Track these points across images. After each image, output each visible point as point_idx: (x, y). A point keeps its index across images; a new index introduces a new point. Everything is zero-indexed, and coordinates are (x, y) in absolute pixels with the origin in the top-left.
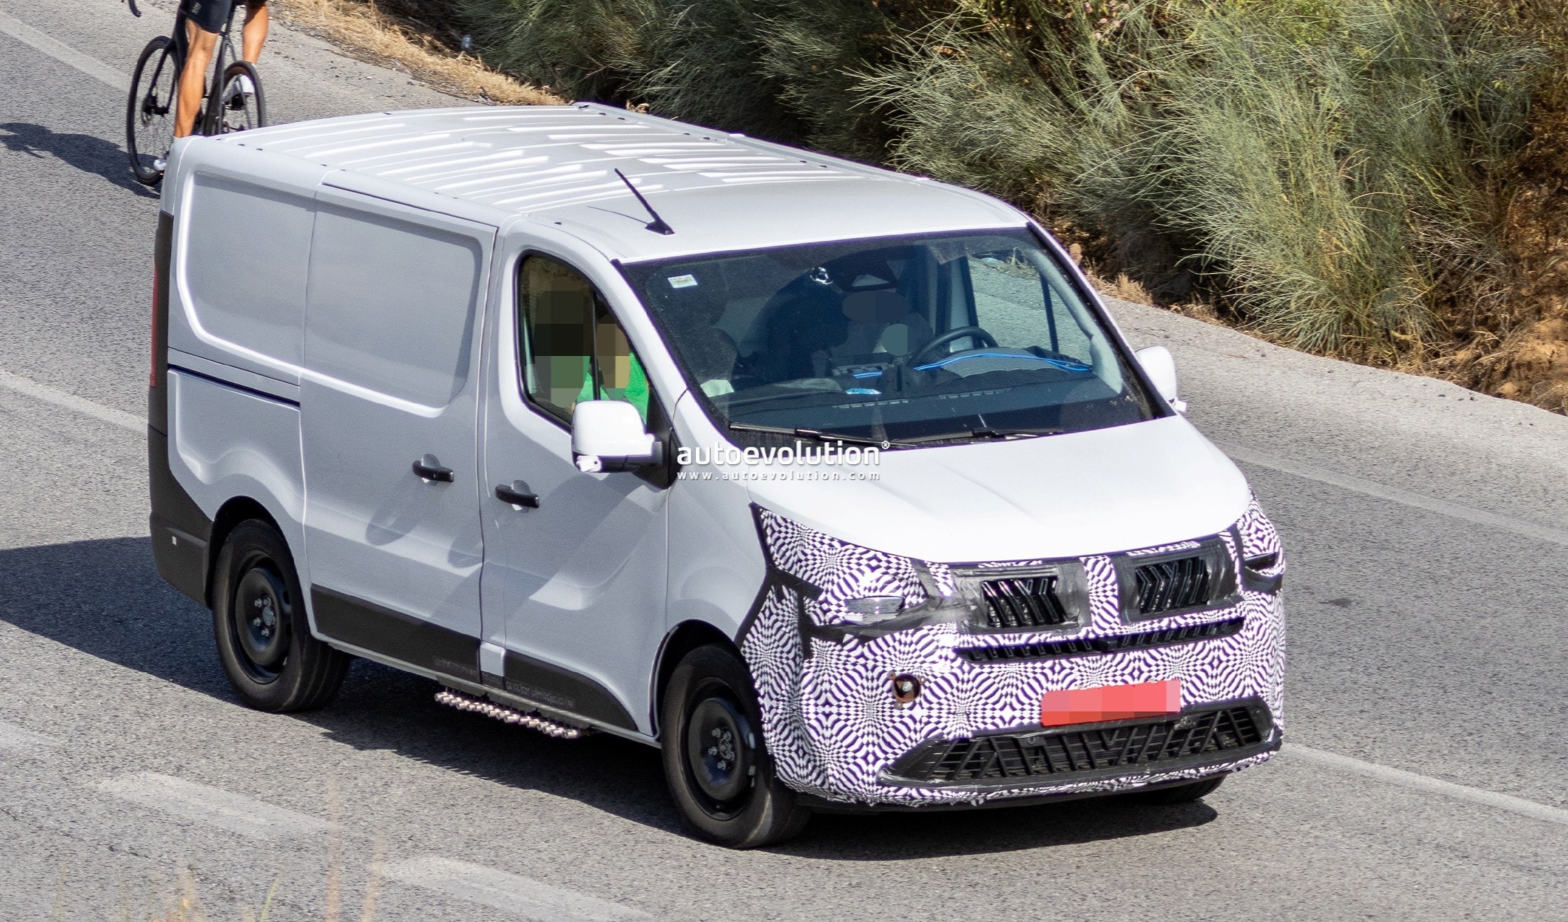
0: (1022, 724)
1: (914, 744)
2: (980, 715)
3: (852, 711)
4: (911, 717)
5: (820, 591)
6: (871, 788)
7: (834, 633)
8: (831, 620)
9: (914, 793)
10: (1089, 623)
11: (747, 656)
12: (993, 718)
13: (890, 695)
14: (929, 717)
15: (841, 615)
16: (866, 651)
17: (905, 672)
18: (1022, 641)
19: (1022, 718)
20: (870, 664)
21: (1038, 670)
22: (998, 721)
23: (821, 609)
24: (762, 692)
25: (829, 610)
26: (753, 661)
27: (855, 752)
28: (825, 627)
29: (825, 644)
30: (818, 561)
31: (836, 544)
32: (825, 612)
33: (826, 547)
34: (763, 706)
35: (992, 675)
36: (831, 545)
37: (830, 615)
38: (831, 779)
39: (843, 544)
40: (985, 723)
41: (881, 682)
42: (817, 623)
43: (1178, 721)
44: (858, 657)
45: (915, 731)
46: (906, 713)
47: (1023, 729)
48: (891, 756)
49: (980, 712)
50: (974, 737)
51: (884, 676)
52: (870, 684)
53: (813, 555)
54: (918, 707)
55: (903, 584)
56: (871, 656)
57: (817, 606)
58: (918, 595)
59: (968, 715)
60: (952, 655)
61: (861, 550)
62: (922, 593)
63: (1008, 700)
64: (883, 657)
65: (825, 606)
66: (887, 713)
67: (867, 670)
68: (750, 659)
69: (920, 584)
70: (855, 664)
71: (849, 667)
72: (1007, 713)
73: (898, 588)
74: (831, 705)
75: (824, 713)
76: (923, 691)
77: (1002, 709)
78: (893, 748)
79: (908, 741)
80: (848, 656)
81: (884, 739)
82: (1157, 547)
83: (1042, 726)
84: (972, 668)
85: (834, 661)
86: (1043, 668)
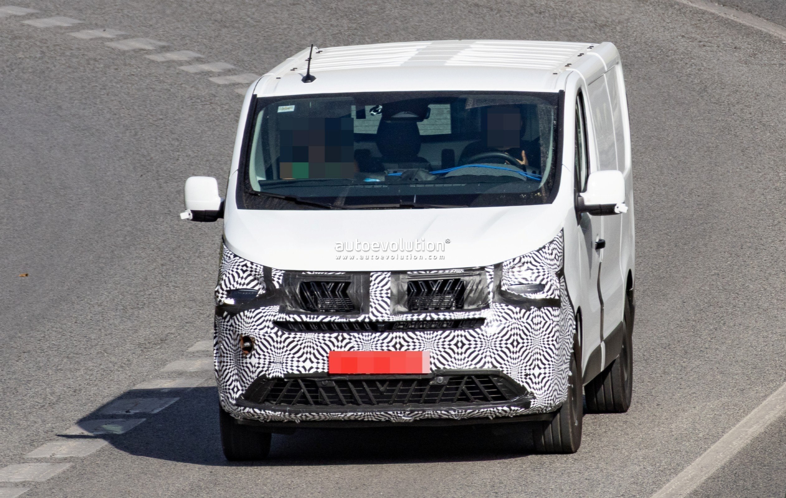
0: (317, 371)
1: (253, 381)
2: (289, 364)
4: (251, 363)
12: (298, 366)
14: (259, 363)
17: (246, 335)
18: (319, 320)
19: (317, 368)
21: (327, 339)
22: (301, 369)
35: (296, 340)
40: (292, 370)
45: (253, 372)
46: (248, 361)
47: (318, 375)
49: (289, 362)
50: (285, 378)
54: (253, 357)
59: (282, 364)
60: (272, 325)
72: (308, 364)
76: (255, 347)
83: (331, 374)
84: (283, 334)
86: (330, 337)
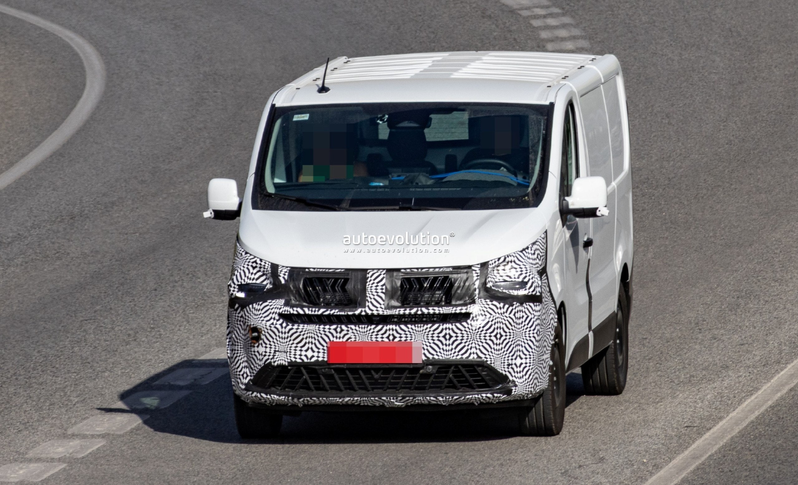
0: (318, 360)
2: (293, 353)
4: (258, 352)
12: (301, 355)
14: (266, 352)
18: (320, 313)
19: (318, 357)
21: (327, 330)
22: (303, 357)
35: (299, 331)
45: (260, 360)
46: (256, 349)
50: (290, 365)
54: (260, 346)
59: (286, 352)
60: (278, 317)
63: (310, 345)
72: (310, 354)
76: (262, 337)
77: (306, 351)
83: (330, 363)
84: (288, 326)
86: (330, 329)
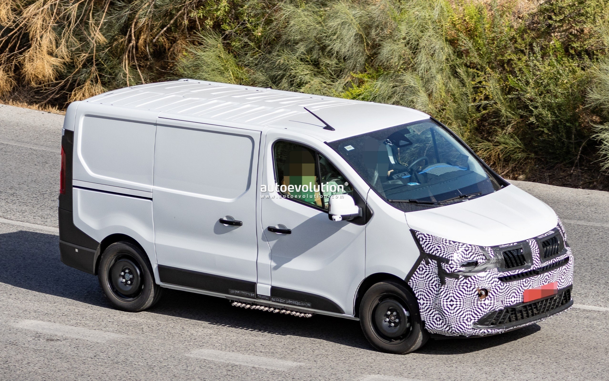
0: (517, 302)
1: (485, 313)
2: (505, 301)
3: (462, 303)
4: (484, 304)
5: (449, 260)
6: (470, 331)
7: (454, 275)
8: (454, 271)
9: (486, 331)
10: (533, 264)
11: (411, 285)
12: (509, 301)
13: (477, 296)
14: (491, 303)
15: (457, 268)
16: (467, 281)
17: (483, 288)
18: (517, 272)
19: (517, 300)
20: (469, 286)
22: (511, 303)
23: (450, 267)
24: (419, 298)
25: (453, 267)
26: (414, 287)
27: (463, 318)
28: (452, 273)
29: (451, 279)
30: (446, 249)
31: (451, 242)
32: (451, 268)
33: (448, 244)
34: (420, 303)
35: (509, 286)
36: (450, 243)
37: (453, 269)
38: (453, 328)
39: (454, 242)
40: (507, 304)
41: (473, 292)
42: (448, 272)
43: (555, 296)
44: (464, 283)
45: (486, 309)
46: (483, 302)
47: (517, 304)
48: (476, 318)
50: (504, 309)
51: (474, 290)
52: (469, 293)
53: (443, 247)
54: (487, 300)
55: (477, 255)
56: (469, 283)
57: (448, 266)
58: (483, 259)
59: (502, 301)
60: (497, 280)
61: (461, 244)
62: (484, 258)
64: (474, 282)
65: (451, 266)
66: (476, 303)
67: (468, 288)
68: (413, 286)
69: (484, 255)
70: (463, 286)
71: (461, 287)
72: (513, 299)
73: (475, 257)
74: (453, 301)
75: (450, 305)
76: (489, 294)
77: (511, 298)
78: (478, 315)
79: (483, 312)
80: (460, 283)
81: (474, 312)
82: (544, 234)
83: (523, 302)
84: (504, 284)
85: (454, 285)
86: (522, 282)
